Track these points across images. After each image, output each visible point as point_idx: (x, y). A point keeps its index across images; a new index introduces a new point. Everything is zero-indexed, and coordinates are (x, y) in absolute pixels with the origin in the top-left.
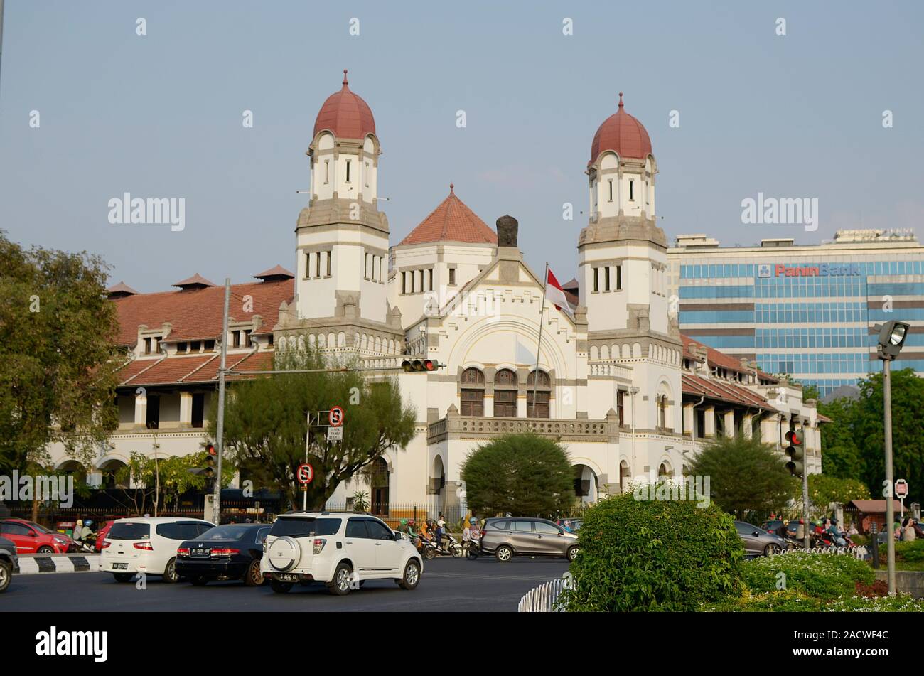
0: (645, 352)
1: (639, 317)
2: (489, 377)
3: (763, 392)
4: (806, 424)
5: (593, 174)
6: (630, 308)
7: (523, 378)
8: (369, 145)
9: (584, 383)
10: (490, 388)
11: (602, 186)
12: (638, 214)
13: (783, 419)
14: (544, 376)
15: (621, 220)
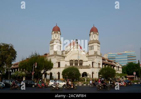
0: (96, 57)
1: (96, 53)
2: (74, 61)
3: (114, 64)
4: (120, 68)
5: (90, 35)
6: (94, 52)
7: (79, 61)
8: (59, 32)
9: (87, 61)
10: (74, 63)
11: (91, 36)
12: (96, 39)
13: (117, 67)
14: (81, 61)
15: (93, 40)
